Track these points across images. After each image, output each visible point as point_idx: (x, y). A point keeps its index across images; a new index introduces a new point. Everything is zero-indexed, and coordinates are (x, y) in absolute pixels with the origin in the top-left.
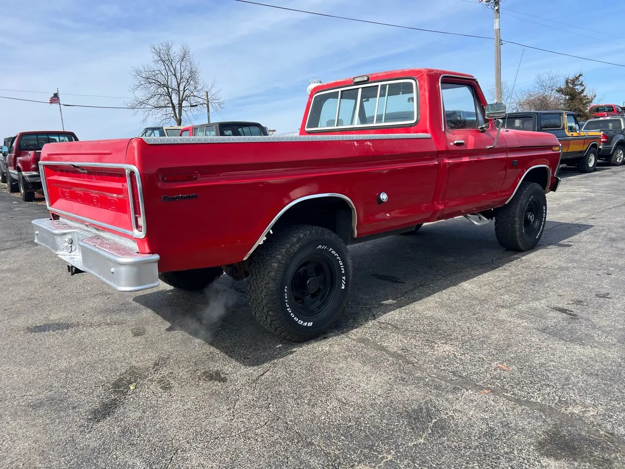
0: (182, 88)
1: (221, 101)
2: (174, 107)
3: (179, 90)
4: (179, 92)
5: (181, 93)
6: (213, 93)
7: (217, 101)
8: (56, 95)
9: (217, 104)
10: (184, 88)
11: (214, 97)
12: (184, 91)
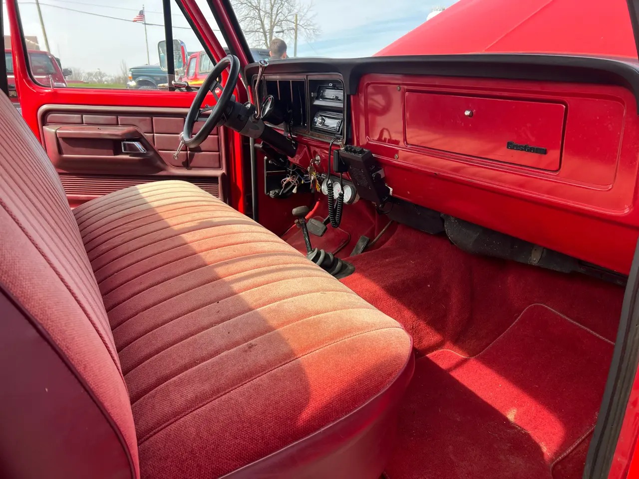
0: (275, 11)
1: (317, 26)
2: (264, 33)
3: (272, 13)
4: (272, 16)
5: (274, 17)
6: (308, 18)
7: (312, 27)
8: (142, 14)
9: (311, 31)
10: (277, 11)
11: (309, 23)
12: (277, 15)
